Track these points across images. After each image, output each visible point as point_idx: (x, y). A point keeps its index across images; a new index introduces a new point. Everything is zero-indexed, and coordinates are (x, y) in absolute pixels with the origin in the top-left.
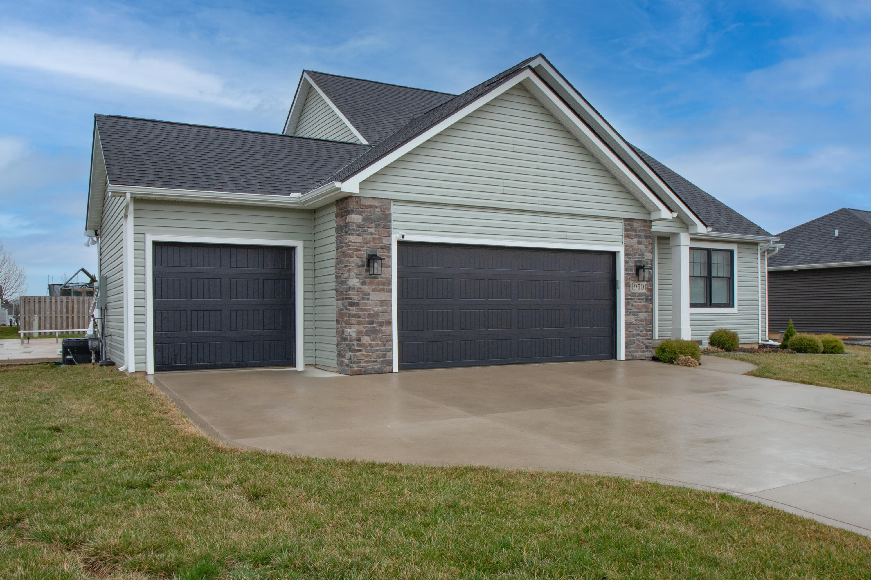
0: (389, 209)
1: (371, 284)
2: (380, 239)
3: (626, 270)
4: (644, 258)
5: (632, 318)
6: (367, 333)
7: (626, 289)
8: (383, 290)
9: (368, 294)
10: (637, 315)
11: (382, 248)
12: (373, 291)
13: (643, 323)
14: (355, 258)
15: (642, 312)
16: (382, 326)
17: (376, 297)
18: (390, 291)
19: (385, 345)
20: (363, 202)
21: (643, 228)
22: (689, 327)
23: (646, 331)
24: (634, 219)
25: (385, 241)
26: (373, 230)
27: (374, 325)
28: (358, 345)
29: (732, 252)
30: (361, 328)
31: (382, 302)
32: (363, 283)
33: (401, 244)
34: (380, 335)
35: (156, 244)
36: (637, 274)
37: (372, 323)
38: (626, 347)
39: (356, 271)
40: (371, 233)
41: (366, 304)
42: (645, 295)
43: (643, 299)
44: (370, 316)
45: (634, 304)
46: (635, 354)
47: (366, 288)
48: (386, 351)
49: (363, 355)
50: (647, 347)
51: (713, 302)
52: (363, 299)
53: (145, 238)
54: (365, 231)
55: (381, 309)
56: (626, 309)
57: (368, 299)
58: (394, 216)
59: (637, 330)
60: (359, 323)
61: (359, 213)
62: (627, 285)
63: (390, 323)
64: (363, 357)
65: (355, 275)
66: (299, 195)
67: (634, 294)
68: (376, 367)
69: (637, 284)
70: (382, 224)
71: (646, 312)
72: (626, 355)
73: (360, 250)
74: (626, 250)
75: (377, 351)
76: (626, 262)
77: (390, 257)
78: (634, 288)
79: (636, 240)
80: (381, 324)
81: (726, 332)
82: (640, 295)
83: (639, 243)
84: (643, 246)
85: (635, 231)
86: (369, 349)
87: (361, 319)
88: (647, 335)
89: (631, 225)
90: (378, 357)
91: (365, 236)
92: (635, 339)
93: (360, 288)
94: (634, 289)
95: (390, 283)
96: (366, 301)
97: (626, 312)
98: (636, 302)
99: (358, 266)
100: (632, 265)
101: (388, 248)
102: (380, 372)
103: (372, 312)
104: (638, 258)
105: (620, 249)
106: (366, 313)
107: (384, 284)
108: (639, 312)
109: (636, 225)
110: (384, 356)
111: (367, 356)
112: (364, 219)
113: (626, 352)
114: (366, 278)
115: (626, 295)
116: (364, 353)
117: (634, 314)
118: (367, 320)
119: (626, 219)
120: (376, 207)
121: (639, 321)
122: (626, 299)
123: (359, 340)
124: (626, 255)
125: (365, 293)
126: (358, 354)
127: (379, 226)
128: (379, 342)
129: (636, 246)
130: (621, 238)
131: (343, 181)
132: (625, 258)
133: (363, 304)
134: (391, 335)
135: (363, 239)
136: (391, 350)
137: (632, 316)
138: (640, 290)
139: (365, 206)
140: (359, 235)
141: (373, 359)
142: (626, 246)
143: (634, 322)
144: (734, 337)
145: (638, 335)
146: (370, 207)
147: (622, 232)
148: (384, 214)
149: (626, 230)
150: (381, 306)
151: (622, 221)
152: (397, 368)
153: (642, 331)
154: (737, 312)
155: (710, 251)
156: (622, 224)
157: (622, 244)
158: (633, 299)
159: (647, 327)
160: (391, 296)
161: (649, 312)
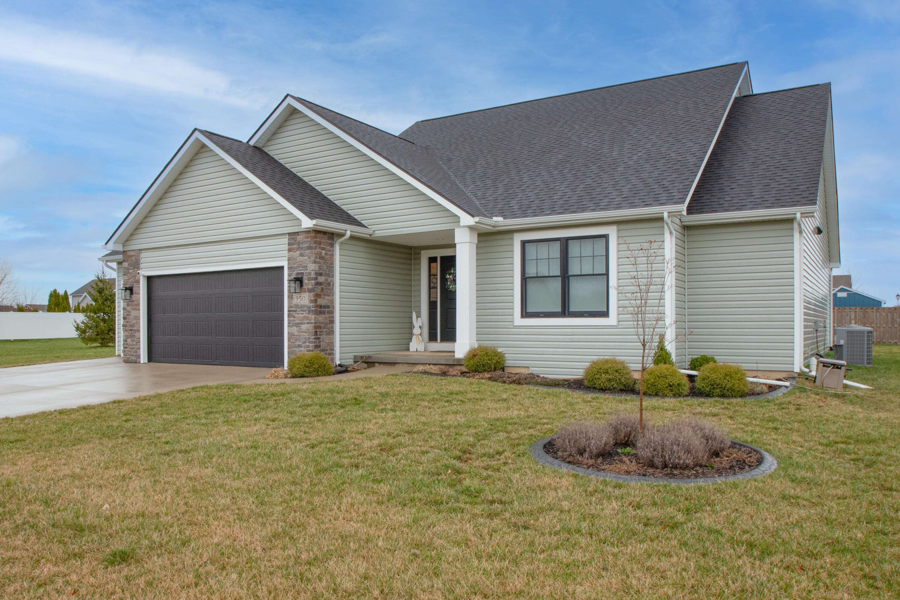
0: (139, 256)
1: (131, 305)
3: (288, 283)
4: (307, 270)
5: (295, 330)
6: (130, 337)
7: (289, 301)
8: (136, 309)
9: (130, 312)
10: (299, 326)
11: (136, 282)
12: (133, 309)
13: (305, 334)
15: (304, 324)
16: (136, 332)
17: (133, 313)
18: (139, 309)
19: (137, 345)
20: (128, 253)
21: (306, 240)
23: (309, 342)
24: (298, 232)
25: (137, 277)
26: (132, 271)
27: (133, 332)
28: (126, 344)
30: (127, 333)
31: (136, 317)
32: (128, 305)
34: (135, 338)
37: (132, 330)
41: (129, 318)
42: (307, 306)
43: (303, 311)
44: (130, 325)
45: (296, 315)
47: (129, 308)
48: (137, 348)
52: (128, 315)
55: (135, 321)
56: (288, 320)
57: (130, 315)
58: (142, 261)
59: (300, 341)
61: (127, 261)
62: (290, 297)
63: (139, 330)
67: (297, 306)
68: (133, 358)
69: (298, 296)
70: (136, 266)
71: (308, 323)
74: (289, 264)
75: (133, 348)
76: (289, 275)
77: (139, 287)
78: (296, 300)
79: (299, 253)
82: (302, 306)
83: (302, 255)
84: (306, 258)
85: (299, 243)
86: (130, 346)
87: (127, 328)
88: (308, 346)
89: (295, 239)
92: (297, 350)
95: (139, 305)
97: (289, 323)
98: (298, 314)
101: (139, 281)
102: (135, 362)
103: (132, 323)
104: (300, 270)
105: (284, 263)
107: (136, 305)
108: (302, 324)
109: (300, 238)
110: (136, 351)
111: (129, 351)
112: (128, 265)
114: (129, 301)
115: (289, 307)
117: (297, 325)
118: (130, 328)
119: (290, 234)
121: (302, 332)
122: (289, 311)
124: (289, 268)
126: (126, 349)
127: (135, 268)
128: (134, 343)
129: (300, 259)
131: (107, 244)
132: (288, 271)
135: (128, 277)
136: (139, 348)
137: (295, 328)
138: (302, 301)
139: (129, 256)
140: (126, 275)
141: (132, 353)
142: (289, 259)
143: (296, 333)
145: (300, 346)
146: (131, 256)
147: (286, 247)
148: (136, 260)
149: (289, 244)
150: (136, 319)
151: (287, 236)
152: (146, 361)
153: (305, 342)
154: (615, 323)
155: (565, 242)
156: (287, 239)
157: (286, 258)
158: (296, 311)
159: (309, 339)
160: (139, 313)
161: (312, 323)
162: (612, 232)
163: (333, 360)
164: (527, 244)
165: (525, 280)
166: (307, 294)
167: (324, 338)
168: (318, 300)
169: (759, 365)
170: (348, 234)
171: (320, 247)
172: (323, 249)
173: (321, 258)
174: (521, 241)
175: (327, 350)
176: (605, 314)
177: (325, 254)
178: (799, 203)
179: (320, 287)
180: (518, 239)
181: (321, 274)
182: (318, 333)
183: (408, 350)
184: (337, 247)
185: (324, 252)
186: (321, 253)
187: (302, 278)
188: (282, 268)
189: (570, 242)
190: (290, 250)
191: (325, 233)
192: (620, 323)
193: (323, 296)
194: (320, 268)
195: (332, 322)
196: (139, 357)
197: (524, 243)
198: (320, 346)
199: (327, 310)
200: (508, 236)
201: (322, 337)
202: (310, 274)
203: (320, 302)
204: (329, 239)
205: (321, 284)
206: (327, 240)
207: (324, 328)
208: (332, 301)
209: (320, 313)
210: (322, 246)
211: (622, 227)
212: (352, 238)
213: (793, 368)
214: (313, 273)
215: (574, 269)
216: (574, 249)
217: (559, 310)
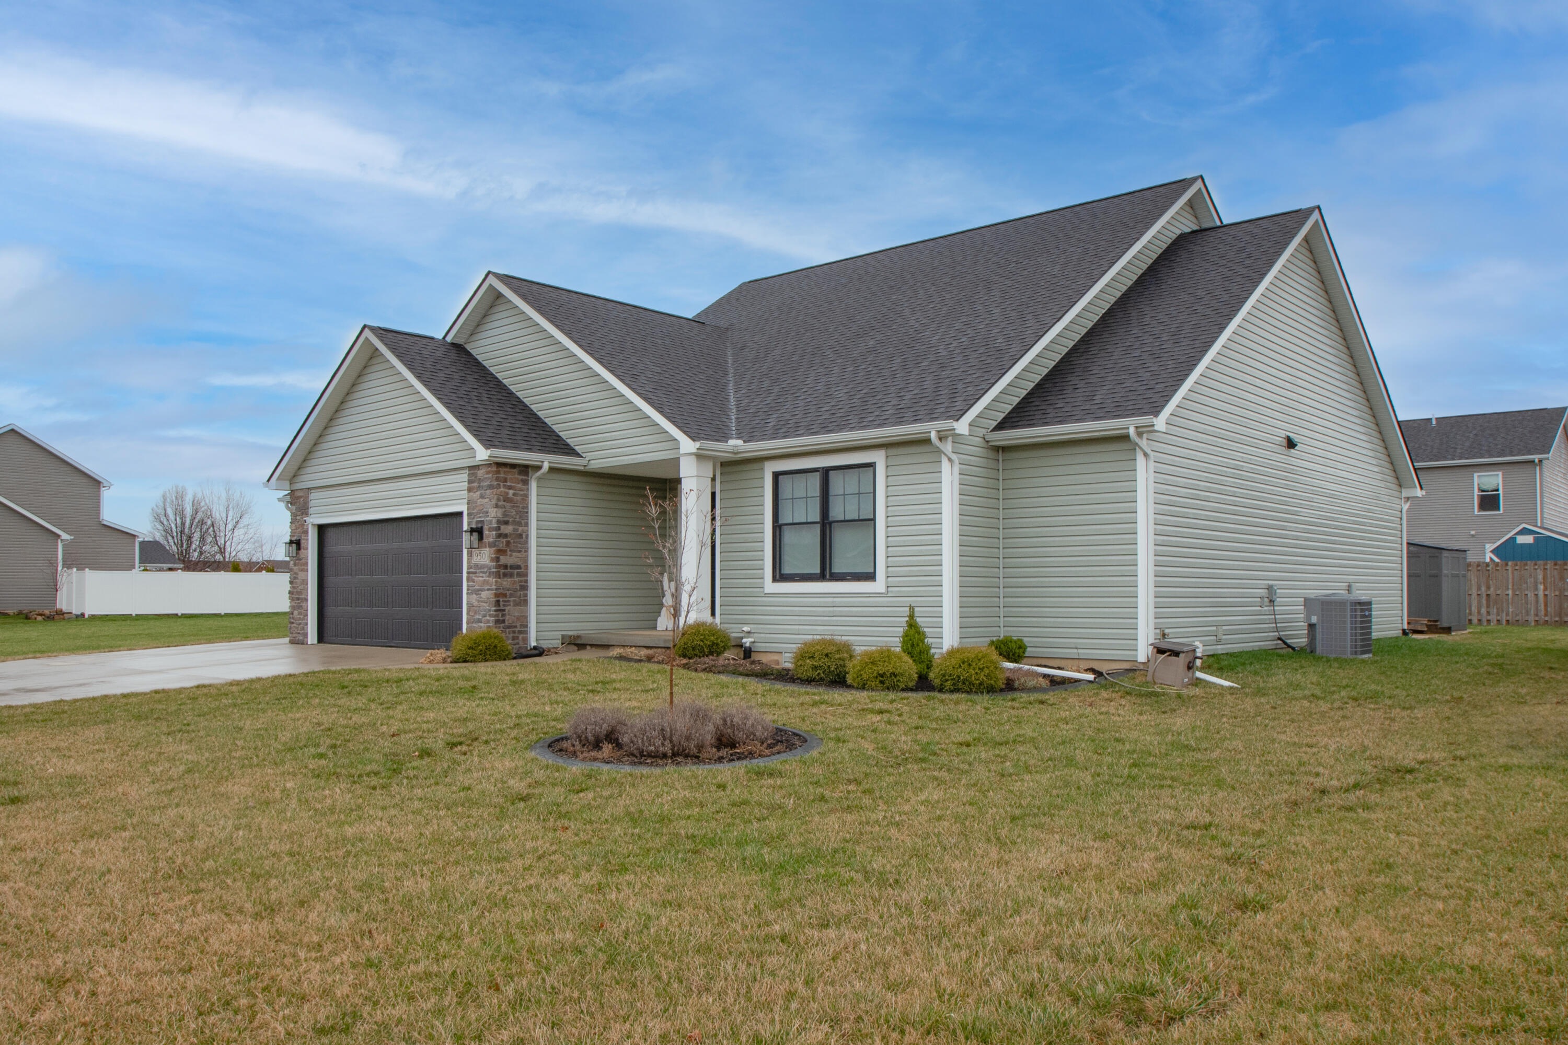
0: (308, 497)
1: (298, 565)
2: (304, 525)
4: (488, 516)
5: (474, 599)
6: (296, 608)
7: (468, 559)
8: (303, 571)
9: (298, 574)
10: (479, 594)
11: (304, 533)
12: (300, 571)
13: (485, 604)
15: (484, 590)
16: (303, 602)
17: (301, 576)
18: (307, 571)
19: (304, 619)
20: (296, 494)
21: (486, 476)
23: (490, 616)
24: (475, 466)
25: (306, 527)
26: (300, 518)
27: (300, 601)
28: (292, 618)
29: (874, 467)
30: (294, 604)
31: (303, 581)
32: (295, 565)
33: (321, 527)
34: (303, 610)
36: (479, 538)
37: (299, 599)
40: (300, 521)
41: (297, 583)
42: (487, 566)
43: (484, 573)
44: (297, 593)
45: (476, 579)
47: (296, 569)
52: (295, 578)
54: (297, 520)
56: (467, 586)
57: (298, 578)
58: (312, 503)
59: (479, 614)
62: (470, 555)
63: (306, 600)
67: (477, 566)
68: (300, 638)
69: (478, 553)
70: (305, 512)
71: (488, 590)
74: (468, 509)
75: (300, 624)
76: (468, 524)
77: (309, 540)
78: (475, 557)
79: (479, 493)
82: (483, 567)
83: (482, 497)
84: (487, 500)
85: (479, 481)
86: (297, 622)
88: (489, 621)
89: (475, 475)
91: (296, 524)
92: (477, 626)
94: (476, 559)
95: (307, 564)
96: (296, 580)
97: (468, 590)
98: (478, 577)
101: (308, 532)
102: (302, 643)
103: (299, 590)
104: (480, 517)
105: (463, 508)
106: (296, 590)
107: (304, 565)
108: (482, 591)
109: (481, 473)
110: (303, 629)
111: (296, 628)
114: (296, 560)
115: (468, 568)
116: (296, 625)
117: (477, 592)
118: (297, 596)
119: (468, 468)
120: (302, 497)
121: (482, 602)
122: (468, 573)
123: (293, 614)
124: (469, 514)
125: (295, 574)
126: (292, 626)
127: (303, 514)
128: (302, 617)
129: (480, 501)
132: (468, 519)
134: (307, 611)
136: (307, 624)
137: (474, 596)
138: (482, 560)
139: (297, 497)
141: (299, 631)
142: (468, 503)
143: (475, 604)
145: (479, 621)
146: (299, 498)
147: (466, 485)
148: (304, 503)
149: (470, 482)
150: (304, 585)
151: (467, 471)
152: (316, 641)
153: (485, 616)
154: (882, 589)
155: (826, 473)
156: (466, 475)
157: (466, 501)
158: (475, 573)
159: (490, 610)
160: (308, 575)
161: (492, 590)
162: (878, 458)
163: (526, 640)
164: (781, 477)
165: (778, 528)
166: (488, 549)
167: (512, 611)
168: (501, 557)
169: (1080, 651)
170: (546, 466)
171: (504, 486)
172: (510, 488)
173: (507, 499)
174: (773, 473)
175: (516, 627)
176: (870, 577)
177: (514, 494)
178: (1110, 414)
179: (504, 540)
180: (770, 468)
181: (506, 523)
182: (501, 603)
183: (655, 628)
184: (533, 485)
185: (511, 492)
186: (507, 494)
187: (482, 528)
188: (460, 514)
189: (831, 473)
190: (470, 490)
191: (513, 466)
192: (890, 589)
193: (509, 553)
194: (505, 515)
195: (525, 587)
196: (306, 635)
197: (776, 476)
198: (503, 621)
199: (516, 571)
200: (756, 466)
201: (507, 608)
202: (491, 522)
203: (503, 560)
204: (520, 473)
205: (506, 536)
206: (516, 476)
207: (511, 595)
208: (526, 560)
209: (505, 575)
210: (509, 484)
211: (892, 451)
212: (552, 470)
213: (1137, 656)
214: (494, 521)
215: (836, 512)
216: (837, 483)
217: (817, 570)
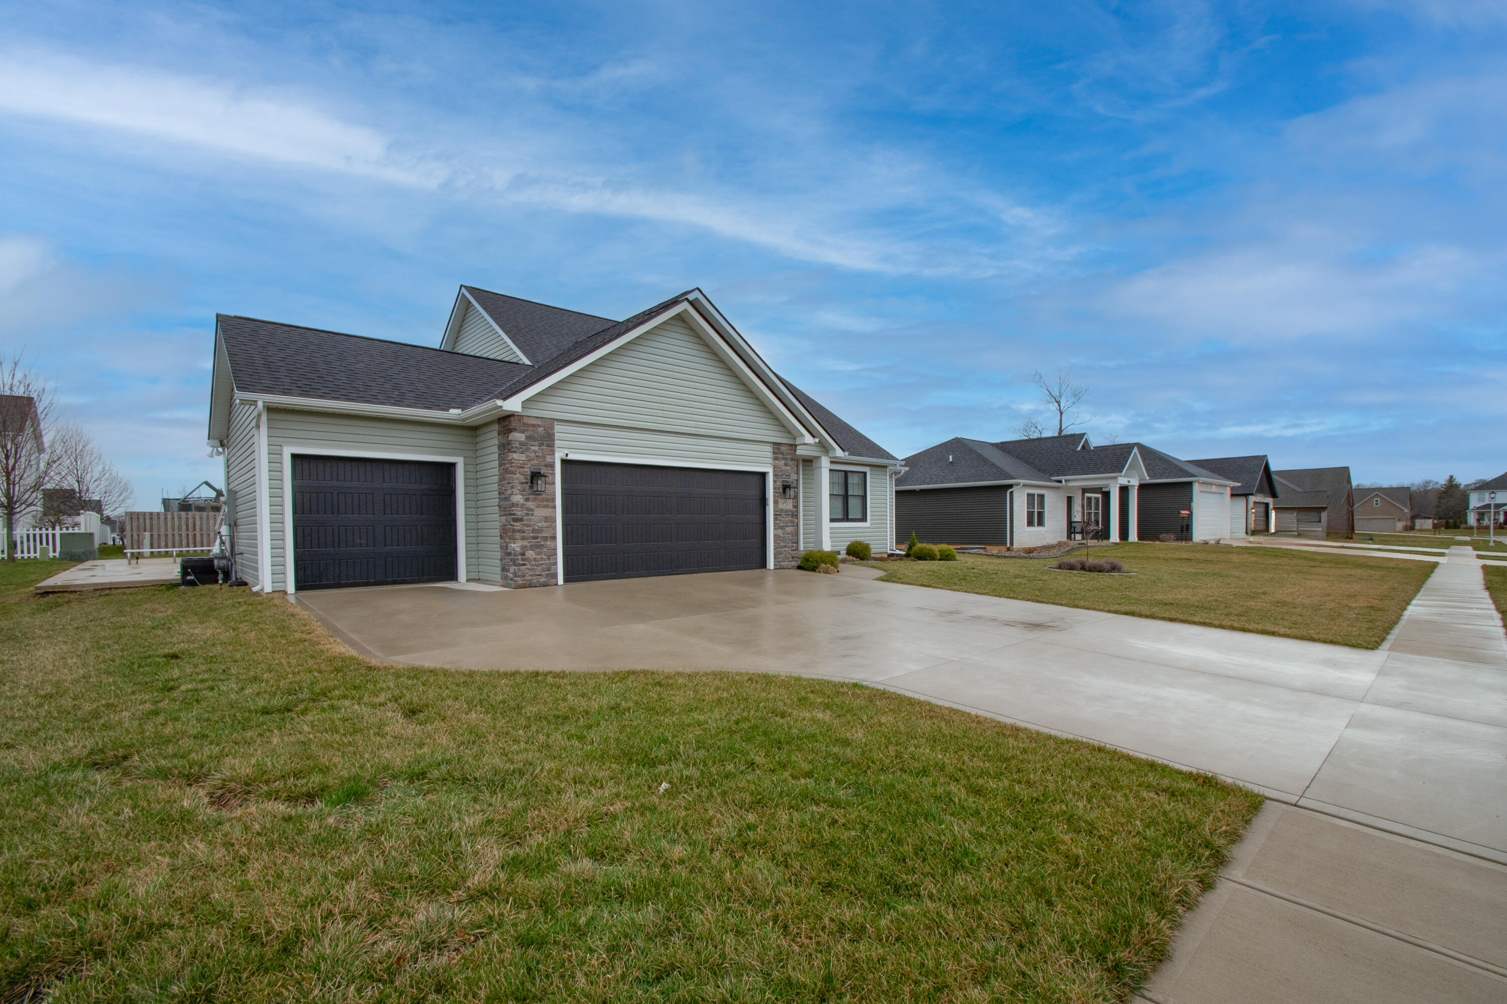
0: (552, 428)
1: (535, 500)
2: (544, 457)
3: (774, 488)
4: (790, 478)
5: (780, 532)
6: (532, 548)
7: (774, 506)
8: (547, 506)
9: (532, 510)
10: (785, 529)
11: (546, 466)
12: (537, 507)
13: (789, 535)
14: (518, 475)
15: (789, 526)
16: (547, 541)
17: (540, 513)
18: (555, 507)
19: (549, 559)
20: (526, 420)
21: (789, 451)
22: (829, 539)
23: (792, 543)
24: (782, 443)
25: (549, 459)
26: (536, 448)
27: (539, 540)
28: (522, 559)
29: (865, 474)
30: (525, 543)
31: (546, 518)
32: (527, 500)
33: (565, 462)
34: (545, 550)
35: (295, 457)
36: (784, 492)
37: (537, 538)
38: (775, 558)
39: (519, 488)
40: (535, 452)
41: (530, 520)
42: (791, 511)
43: (789, 515)
44: (534, 531)
45: (782, 518)
46: (782, 564)
47: (530, 504)
48: (551, 564)
49: (528, 569)
50: (793, 557)
51: (850, 517)
52: (527, 515)
53: (282, 450)
54: (528, 449)
55: (545, 524)
56: (774, 523)
57: (532, 515)
58: (557, 435)
59: (784, 542)
60: (523, 538)
61: (523, 432)
62: (776, 502)
63: (554, 538)
64: (528, 571)
65: (518, 491)
66: (459, 411)
67: (782, 510)
68: (541, 580)
69: (784, 501)
70: (545, 443)
71: (792, 526)
72: (775, 565)
73: (523, 468)
74: (774, 471)
75: (542, 564)
76: (775, 482)
77: (554, 474)
79: (783, 462)
80: (545, 539)
81: (860, 543)
82: (787, 511)
83: (786, 465)
84: (789, 468)
85: (782, 453)
86: (533, 563)
87: (525, 535)
88: (793, 547)
89: (779, 449)
90: (543, 570)
91: (528, 454)
92: (783, 549)
93: (524, 504)
94: (781, 506)
95: (554, 500)
96: (530, 517)
97: (775, 526)
99: (522, 483)
100: (779, 484)
101: (552, 466)
102: (545, 585)
103: (536, 527)
104: (785, 478)
105: (769, 470)
106: (531, 528)
107: (548, 500)
108: (786, 526)
109: (783, 448)
110: (549, 569)
111: (531, 570)
112: (527, 438)
113: (775, 562)
114: (529, 494)
115: (774, 511)
116: (529, 567)
117: (782, 528)
118: (531, 535)
119: (774, 443)
120: (539, 426)
121: (786, 533)
122: (774, 515)
123: (523, 554)
124: (775, 475)
125: (528, 509)
126: (522, 568)
127: (542, 444)
128: (544, 556)
129: (783, 468)
130: (770, 461)
131: (505, 399)
132: (773, 477)
133: (527, 519)
134: (555, 549)
135: (527, 456)
136: (556, 564)
137: (780, 530)
138: (787, 506)
139: (528, 425)
140: (521, 453)
141: (538, 573)
142: (774, 467)
143: (782, 535)
144: (866, 547)
145: (785, 547)
146: (533, 425)
147: (771, 455)
148: (547, 433)
149: (774, 453)
150: (545, 522)
151: (772, 445)
152: (562, 582)
153: (789, 543)
156: (773, 448)
157: (772, 466)
158: (781, 515)
159: (792, 539)
160: (555, 513)
162: (867, 470)
166: (792, 500)
174: (829, 469)
176: (865, 520)
188: (768, 474)
189: (848, 473)
190: (774, 458)
196: (555, 576)
211: (871, 469)
